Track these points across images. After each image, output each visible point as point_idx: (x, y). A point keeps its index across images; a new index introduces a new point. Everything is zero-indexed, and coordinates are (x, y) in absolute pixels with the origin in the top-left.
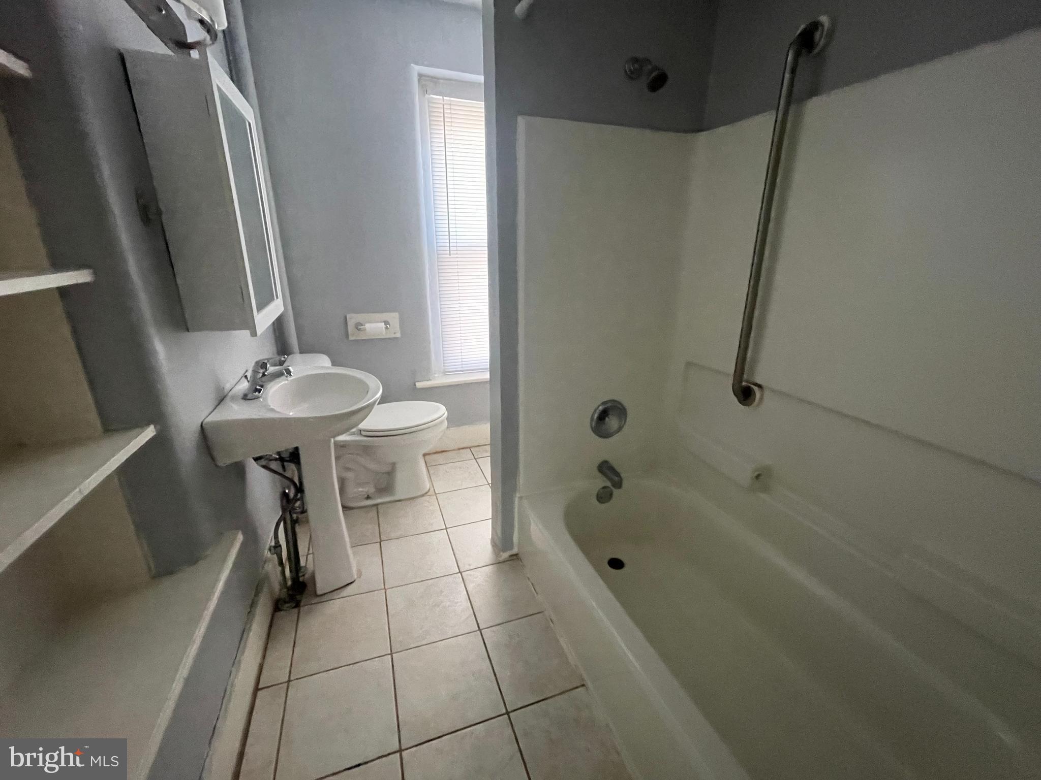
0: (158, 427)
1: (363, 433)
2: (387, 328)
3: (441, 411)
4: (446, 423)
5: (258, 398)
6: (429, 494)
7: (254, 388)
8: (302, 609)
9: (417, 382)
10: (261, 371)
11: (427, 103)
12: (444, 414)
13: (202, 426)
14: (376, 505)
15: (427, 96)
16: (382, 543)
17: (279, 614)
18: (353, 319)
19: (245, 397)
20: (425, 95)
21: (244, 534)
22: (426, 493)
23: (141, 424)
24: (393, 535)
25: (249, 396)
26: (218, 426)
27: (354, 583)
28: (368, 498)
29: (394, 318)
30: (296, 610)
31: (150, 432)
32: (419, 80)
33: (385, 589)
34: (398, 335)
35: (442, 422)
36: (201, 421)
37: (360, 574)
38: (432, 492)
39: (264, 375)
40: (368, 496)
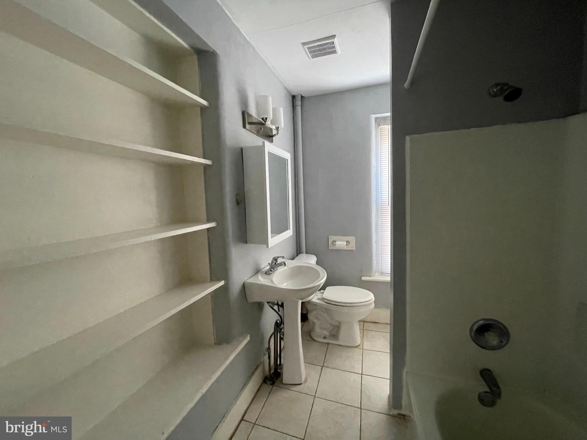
0: (226, 282)
1: (324, 300)
2: (347, 244)
3: (370, 297)
4: (373, 305)
5: (271, 274)
6: (359, 347)
7: (270, 270)
8: (274, 387)
9: (363, 276)
10: (275, 262)
11: (379, 130)
12: (372, 299)
13: (244, 283)
14: (328, 344)
15: (380, 127)
16: (323, 368)
17: (264, 385)
18: (332, 238)
19: (266, 273)
20: (379, 127)
21: (250, 337)
22: (357, 346)
23: (219, 280)
24: (330, 366)
25: (268, 273)
26: (252, 284)
27: (301, 386)
28: (325, 338)
29: (352, 239)
30: (271, 386)
31: (222, 283)
32: (376, 121)
33: (315, 396)
34: (354, 249)
35: (370, 304)
36: (244, 282)
37: (306, 381)
38: (361, 347)
39: (275, 264)
40: (325, 336)
